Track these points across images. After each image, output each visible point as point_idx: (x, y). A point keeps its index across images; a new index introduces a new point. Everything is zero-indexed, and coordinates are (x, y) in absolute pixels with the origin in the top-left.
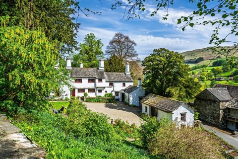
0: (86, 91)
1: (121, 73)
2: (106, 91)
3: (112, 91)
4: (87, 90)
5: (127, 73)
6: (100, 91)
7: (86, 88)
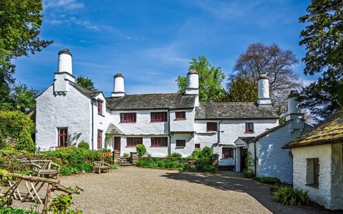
0: (147, 143)
1: (244, 104)
2: (198, 146)
3: (215, 145)
4: (149, 140)
5: (262, 102)
6: (181, 144)
7: (147, 136)
